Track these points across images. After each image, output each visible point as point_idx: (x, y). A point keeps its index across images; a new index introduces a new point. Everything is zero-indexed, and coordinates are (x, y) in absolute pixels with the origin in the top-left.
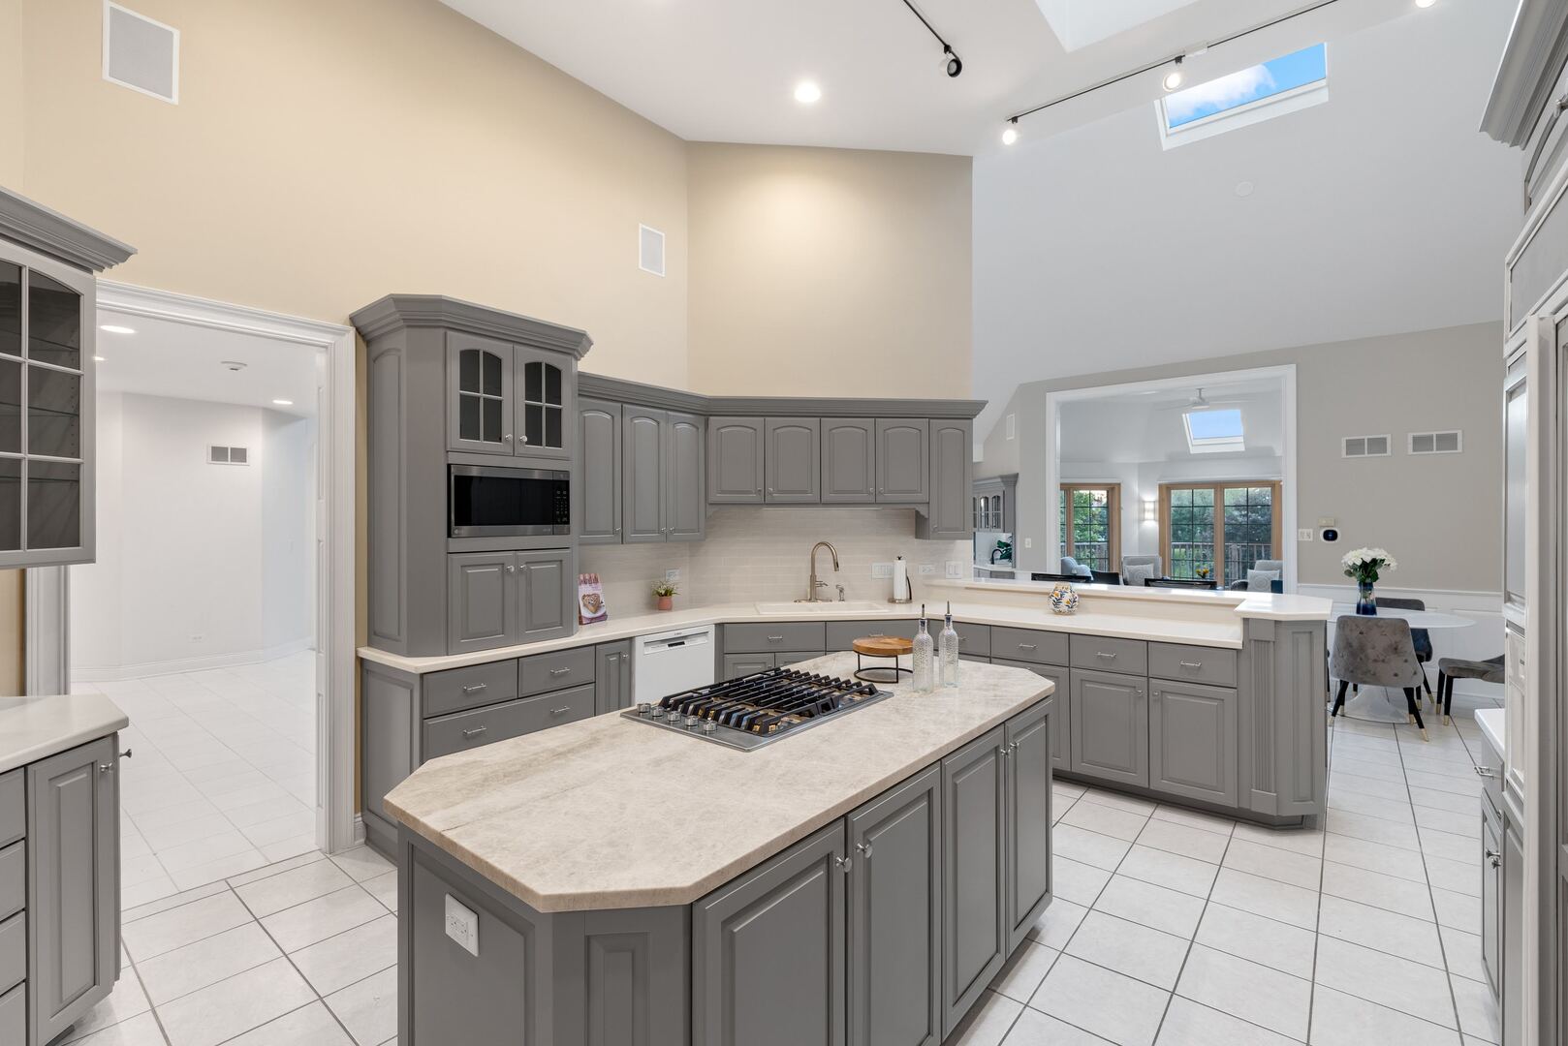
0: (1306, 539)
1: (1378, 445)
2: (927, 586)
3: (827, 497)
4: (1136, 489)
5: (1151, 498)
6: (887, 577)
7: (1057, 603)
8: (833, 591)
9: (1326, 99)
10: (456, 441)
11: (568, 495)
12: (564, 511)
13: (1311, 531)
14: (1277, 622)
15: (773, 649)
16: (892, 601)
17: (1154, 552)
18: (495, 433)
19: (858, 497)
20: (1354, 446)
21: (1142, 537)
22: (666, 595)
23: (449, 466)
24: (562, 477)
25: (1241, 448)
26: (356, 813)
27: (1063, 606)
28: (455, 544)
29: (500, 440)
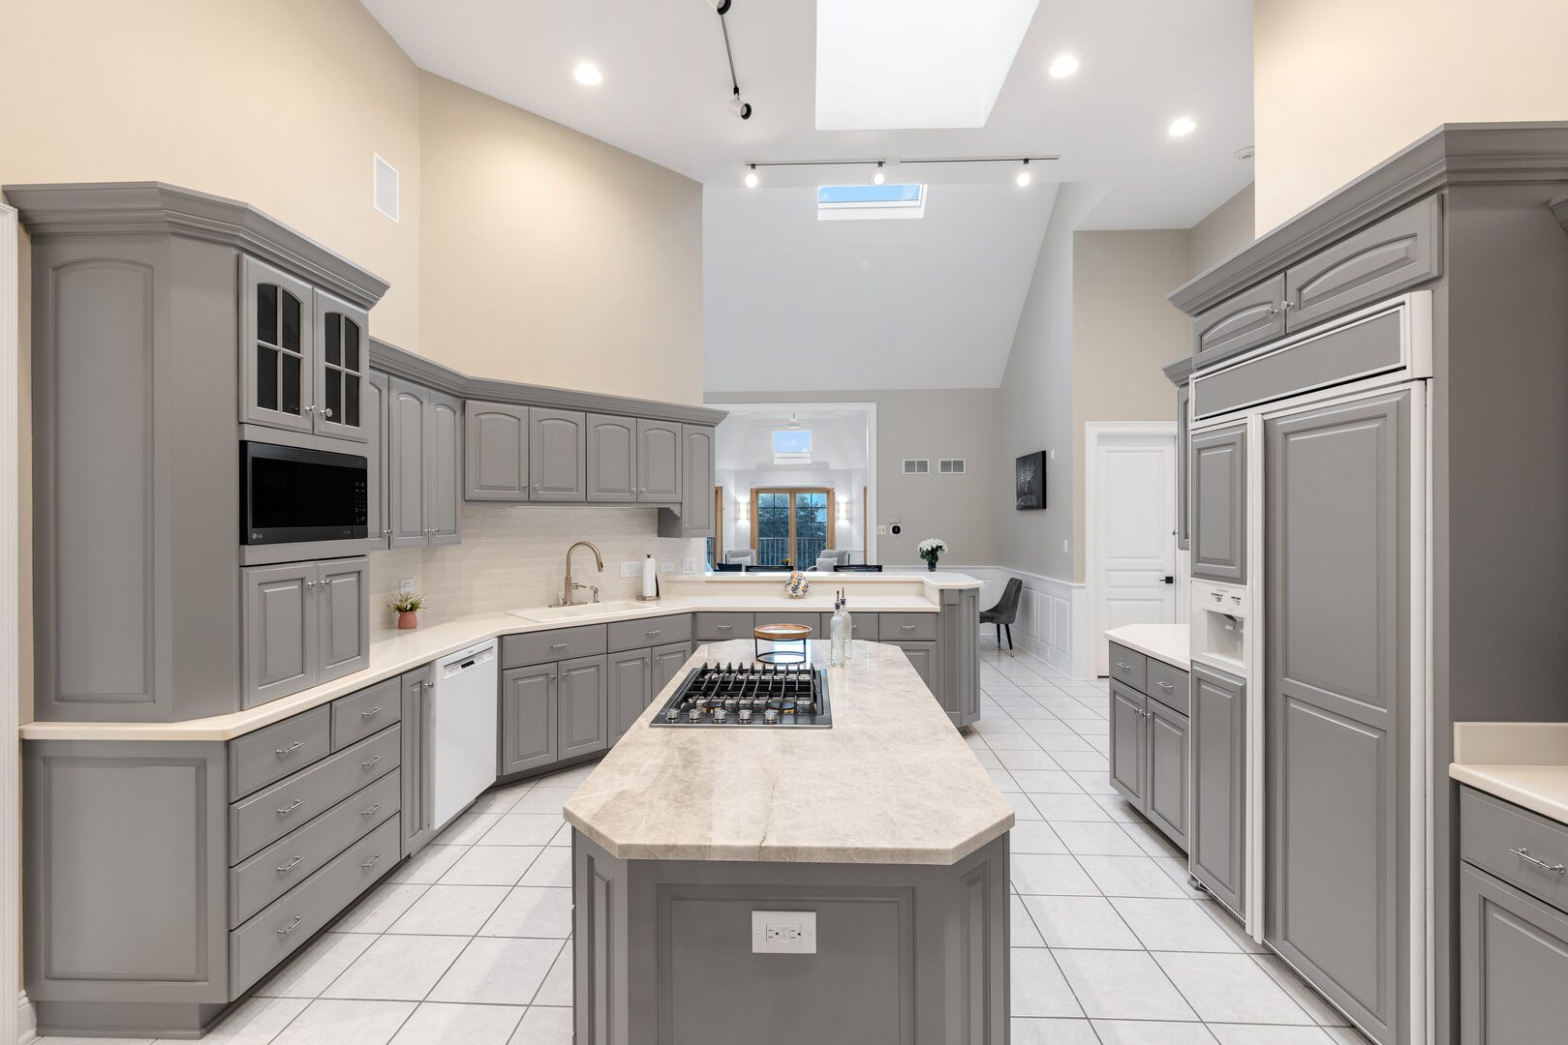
0: (882, 533)
1: (923, 466)
2: (669, 582)
3: (593, 496)
4: (733, 491)
5: (744, 500)
6: (634, 575)
7: (795, 589)
8: (589, 593)
9: (922, 216)
10: (253, 410)
11: (366, 488)
12: (362, 508)
13: (885, 526)
14: (960, 590)
15: (556, 658)
16: (642, 598)
17: (746, 547)
18: (293, 405)
19: (616, 496)
20: (910, 466)
21: (738, 532)
22: (411, 610)
23: (243, 445)
24: (360, 465)
25: (809, 461)
26: (20, 991)
27: (800, 592)
28: (254, 553)
29: (298, 412)
